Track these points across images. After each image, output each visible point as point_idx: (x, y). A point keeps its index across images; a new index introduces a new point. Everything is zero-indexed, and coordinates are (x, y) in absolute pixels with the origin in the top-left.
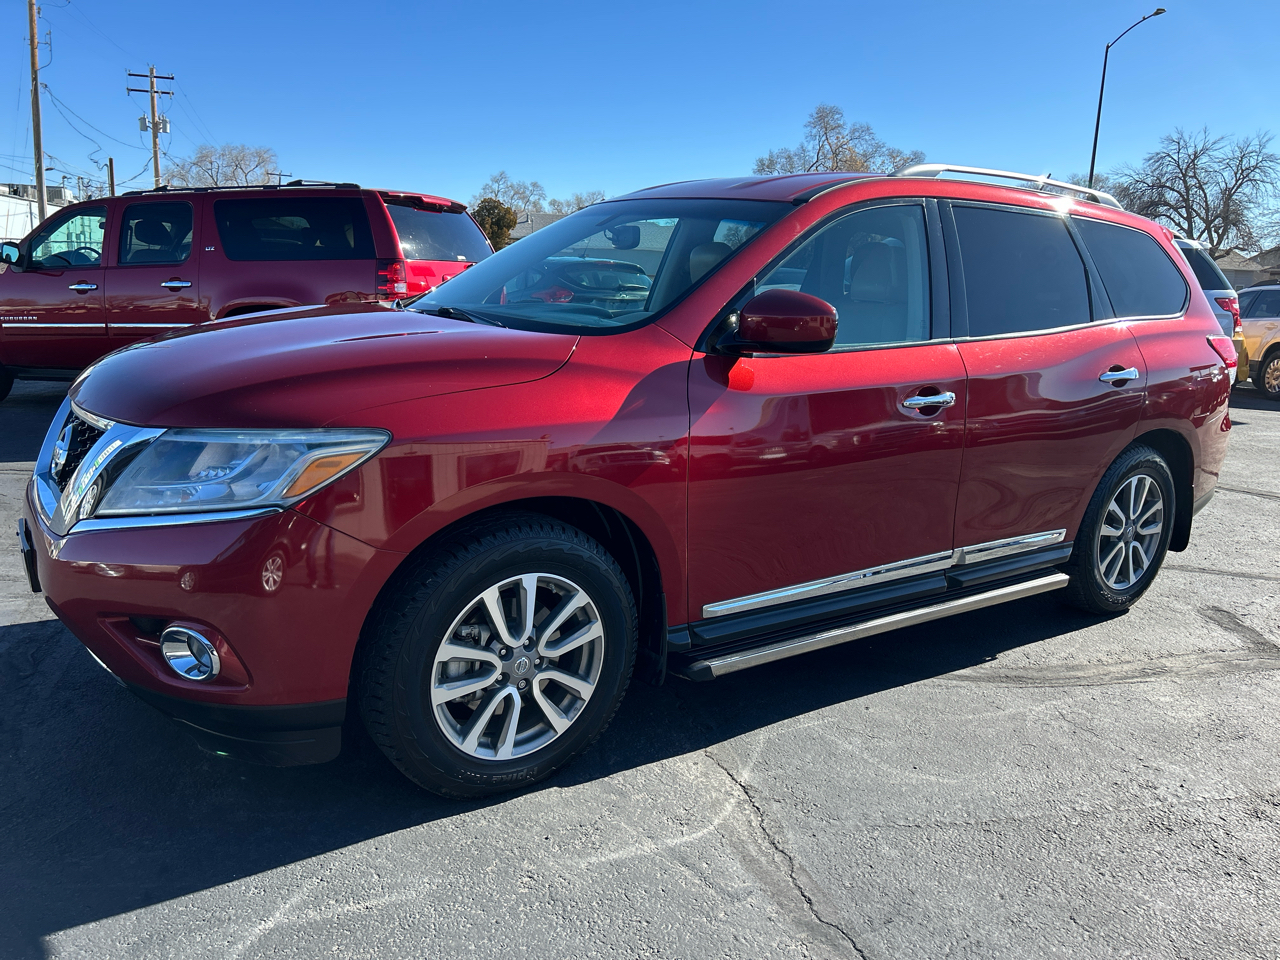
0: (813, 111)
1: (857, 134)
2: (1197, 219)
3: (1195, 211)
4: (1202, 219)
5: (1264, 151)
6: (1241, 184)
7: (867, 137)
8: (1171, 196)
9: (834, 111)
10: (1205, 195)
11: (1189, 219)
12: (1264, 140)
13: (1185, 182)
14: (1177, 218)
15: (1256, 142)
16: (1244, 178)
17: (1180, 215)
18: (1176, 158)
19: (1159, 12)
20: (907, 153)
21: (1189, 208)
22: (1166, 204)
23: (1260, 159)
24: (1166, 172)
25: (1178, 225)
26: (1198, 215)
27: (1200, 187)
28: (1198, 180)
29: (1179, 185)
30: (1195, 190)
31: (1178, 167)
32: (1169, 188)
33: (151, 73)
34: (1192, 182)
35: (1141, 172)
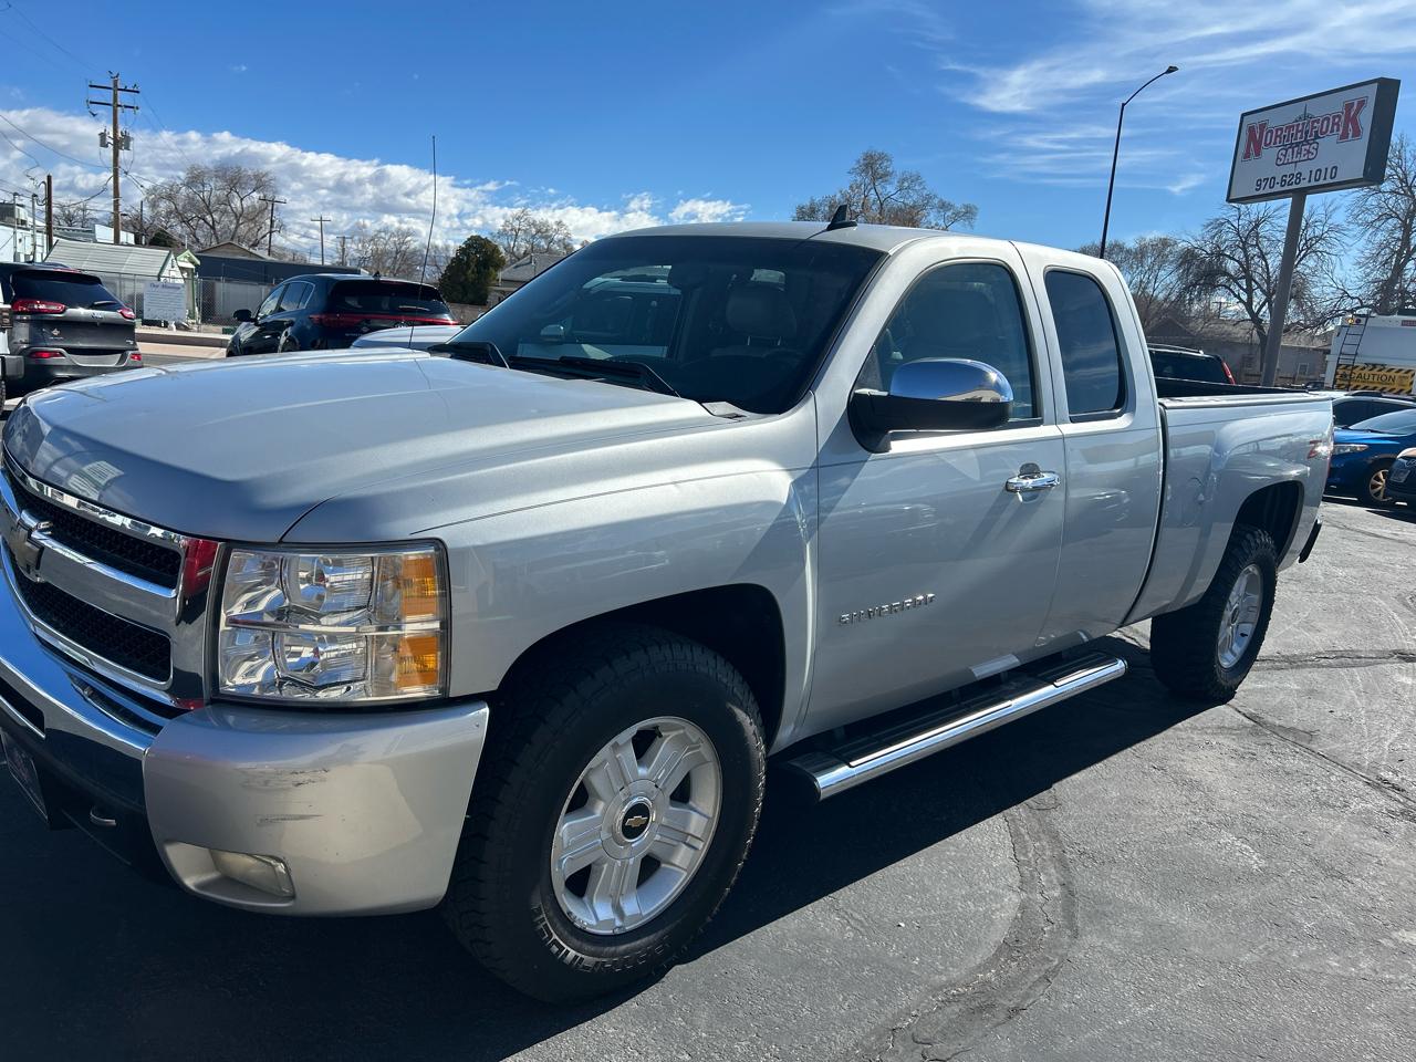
0: (860, 156)
1: (906, 184)
2: (1258, 292)
3: (1256, 283)
4: (1262, 291)
5: (1330, 221)
6: (1304, 256)
7: (917, 188)
8: (1231, 266)
9: (882, 157)
10: (1267, 265)
11: (1249, 291)
12: (1331, 208)
13: (1244, 250)
14: (1236, 289)
15: (1321, 210)
16: (1308, 248)
17: (1240, 286)
18: (1236, 225)
19: (1171, 70)
20: (959, 205)
21: (1250, 279)
22: (1225, 273)
23: (1326, 229)
24: (1226, 240)
25: (1238, 297)
26: (1259, 287)
27: (1263, 256)
28: (1259, 249)
29: (1239, 254)
30: (1256, 259)
31: (1238, 234)
32: (1228, 256)
33: (116, 85)
34: (1253, 251)
35: (1199, 238)
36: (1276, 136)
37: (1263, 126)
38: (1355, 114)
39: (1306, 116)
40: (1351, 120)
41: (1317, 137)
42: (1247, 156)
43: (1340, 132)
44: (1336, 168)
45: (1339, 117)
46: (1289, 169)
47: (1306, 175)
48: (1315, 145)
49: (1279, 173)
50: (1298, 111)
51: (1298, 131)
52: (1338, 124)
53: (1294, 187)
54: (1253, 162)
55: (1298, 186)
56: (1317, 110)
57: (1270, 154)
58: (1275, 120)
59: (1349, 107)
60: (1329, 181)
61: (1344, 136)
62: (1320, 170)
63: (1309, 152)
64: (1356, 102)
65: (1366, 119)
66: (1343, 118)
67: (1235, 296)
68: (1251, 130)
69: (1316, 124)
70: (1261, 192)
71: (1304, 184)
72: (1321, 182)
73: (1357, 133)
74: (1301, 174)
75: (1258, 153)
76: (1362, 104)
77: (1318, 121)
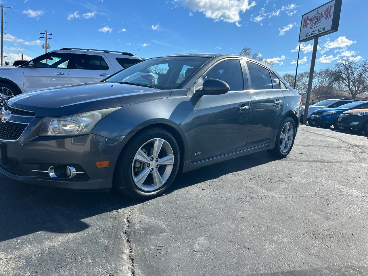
2: (351, 83)
4: (353, 82)
6: (364, 73)
8: (344, 76)
9: (249, 49)
10: (354, 75)
11: (349, 82)
13: (347, 71)
16: (365, 70)
17: (346, 81)
18: (345, 64)
21: (349, 79)
22: (342, 78)
24: (342, 69)
25: (346, 84)
26: (352, 81)
27: (353, 73)
28: (352, 71)
29: (346, 73)
30: (351, 74)
31: (345, 67)
32: (343, 73)
33: (46, 33)
34: (350, 72)
35: (334, 68)
36: (310, 20)
37: (307, 18)
38: (330, 10)
39: (318, 13)
40: (329, 12)
41: (320, 19)
42: (304, 27)
43: (326, 17)
44: (325, 27)
45: (325, 12)
46: (313, 30)
47: (317, 31)
48: (320, 21)
49: (311, 31)
50: (315, 12)
51: (316, 18)
52: (325, 14)
53: (315, 35)
54: (305, 29)
55: (316, 34)
56: (320, 11)
57: (309, 26)
58: (310, 16)
59: (328, 8)
60: (323, 31)
61: (327, 18)
62: (321, 29)
63: (318, 24)
64: (330, 7)
65: (332, 12)
66: (326, 12)
67: (345, 84)
68: (305, 19)
69: (320, 15)
70: (307, 37)
71: (317, 33)
72: (321, 32)
73: (330, 16)
74: (316, 30)
75: (306, 26)
76: (331, 7)
77: (320, 14)
